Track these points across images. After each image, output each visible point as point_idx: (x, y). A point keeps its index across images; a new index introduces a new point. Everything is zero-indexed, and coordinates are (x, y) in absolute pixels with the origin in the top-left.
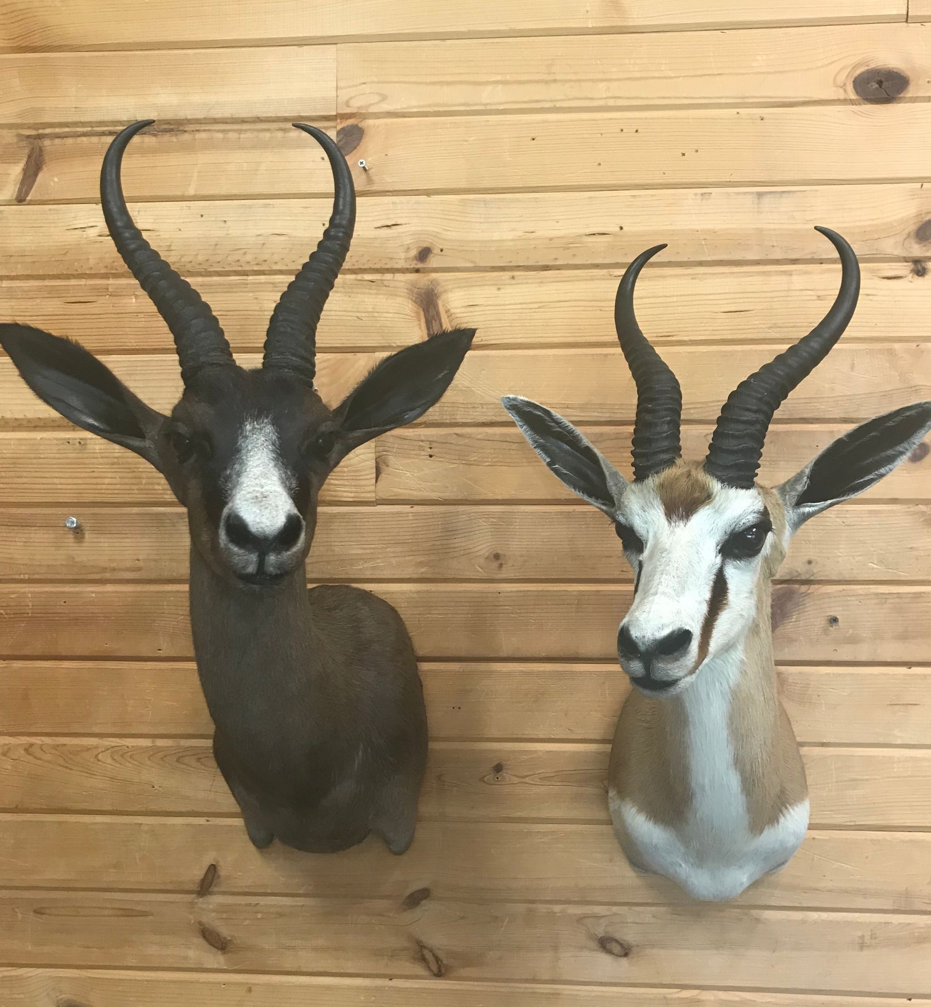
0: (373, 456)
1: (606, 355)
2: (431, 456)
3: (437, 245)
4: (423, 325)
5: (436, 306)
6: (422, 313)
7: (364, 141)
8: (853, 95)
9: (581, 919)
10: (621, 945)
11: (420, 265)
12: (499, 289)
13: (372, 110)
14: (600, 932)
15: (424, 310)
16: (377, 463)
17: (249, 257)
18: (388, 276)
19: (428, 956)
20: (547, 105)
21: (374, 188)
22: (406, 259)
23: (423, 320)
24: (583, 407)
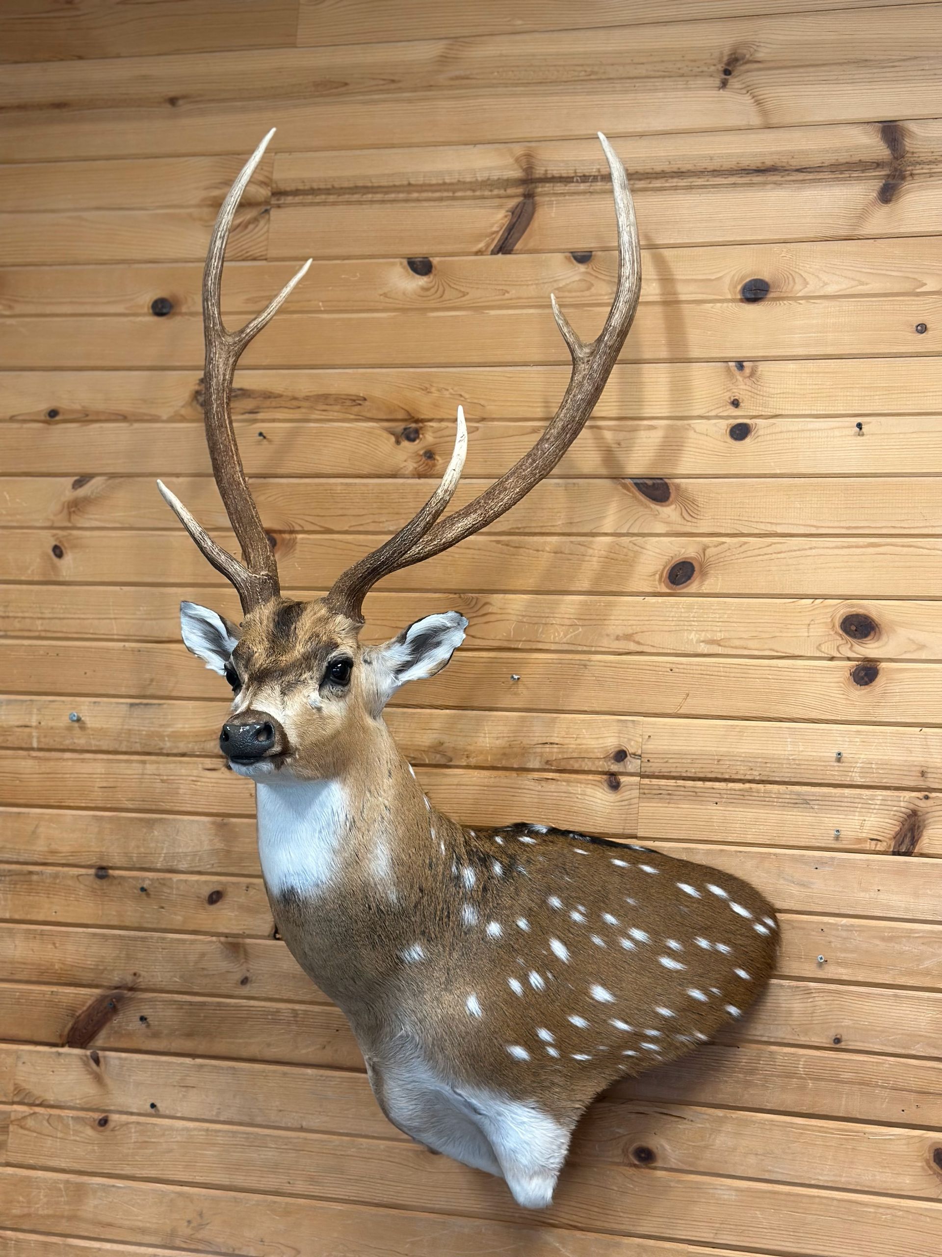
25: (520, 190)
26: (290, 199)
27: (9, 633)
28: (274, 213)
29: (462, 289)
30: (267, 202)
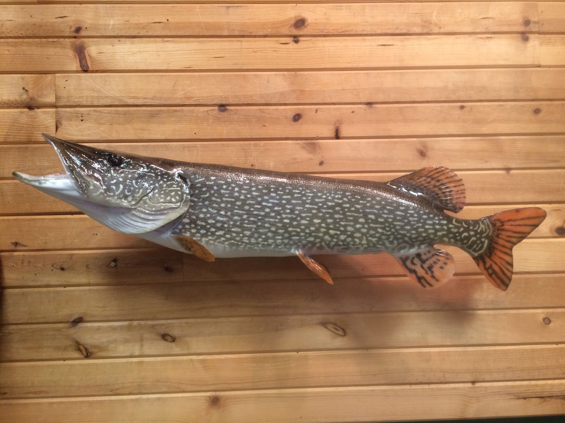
0: (54, 120)
1: (162, 76)
2: (82, 120)
3: (84, 26)
4: (78, 62)
5: (84, 53)
6: (77, 56)
9: (153, 326)
10: (171, 337)
11: (76, 35)
12: (113, 46)
14: (163, 331)
15: (78, 55)
16: (56, 124)
18: (61, 40)
19: (82, 347)
22: (70, 32)
23: (78, 59)
24: (153, 98)
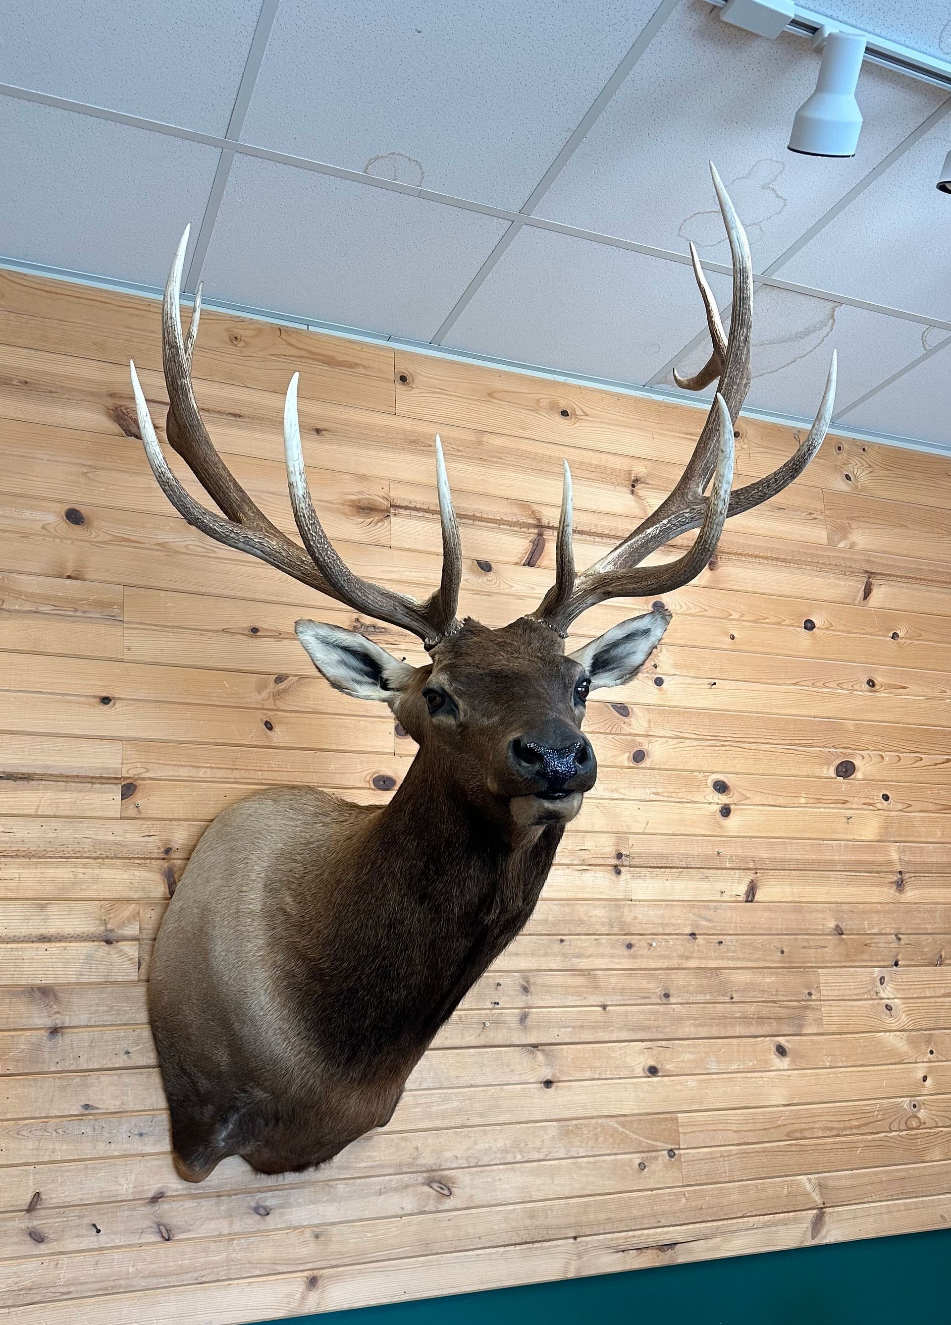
7: (136, 791)
8: (373, 787)
13: (141, 776)
17: (70, 849)
20: (233, 780)
21: (142, 816)
25: (536, 531)
26: (402, 511)
27: (238, 780)
28: (392, 518)
29: (511, 584)
30: (388, 511)
